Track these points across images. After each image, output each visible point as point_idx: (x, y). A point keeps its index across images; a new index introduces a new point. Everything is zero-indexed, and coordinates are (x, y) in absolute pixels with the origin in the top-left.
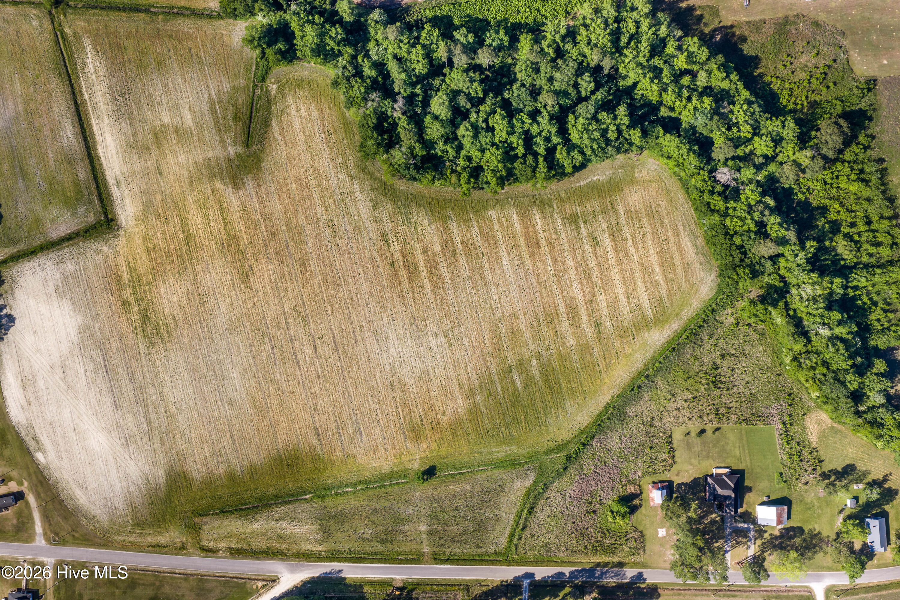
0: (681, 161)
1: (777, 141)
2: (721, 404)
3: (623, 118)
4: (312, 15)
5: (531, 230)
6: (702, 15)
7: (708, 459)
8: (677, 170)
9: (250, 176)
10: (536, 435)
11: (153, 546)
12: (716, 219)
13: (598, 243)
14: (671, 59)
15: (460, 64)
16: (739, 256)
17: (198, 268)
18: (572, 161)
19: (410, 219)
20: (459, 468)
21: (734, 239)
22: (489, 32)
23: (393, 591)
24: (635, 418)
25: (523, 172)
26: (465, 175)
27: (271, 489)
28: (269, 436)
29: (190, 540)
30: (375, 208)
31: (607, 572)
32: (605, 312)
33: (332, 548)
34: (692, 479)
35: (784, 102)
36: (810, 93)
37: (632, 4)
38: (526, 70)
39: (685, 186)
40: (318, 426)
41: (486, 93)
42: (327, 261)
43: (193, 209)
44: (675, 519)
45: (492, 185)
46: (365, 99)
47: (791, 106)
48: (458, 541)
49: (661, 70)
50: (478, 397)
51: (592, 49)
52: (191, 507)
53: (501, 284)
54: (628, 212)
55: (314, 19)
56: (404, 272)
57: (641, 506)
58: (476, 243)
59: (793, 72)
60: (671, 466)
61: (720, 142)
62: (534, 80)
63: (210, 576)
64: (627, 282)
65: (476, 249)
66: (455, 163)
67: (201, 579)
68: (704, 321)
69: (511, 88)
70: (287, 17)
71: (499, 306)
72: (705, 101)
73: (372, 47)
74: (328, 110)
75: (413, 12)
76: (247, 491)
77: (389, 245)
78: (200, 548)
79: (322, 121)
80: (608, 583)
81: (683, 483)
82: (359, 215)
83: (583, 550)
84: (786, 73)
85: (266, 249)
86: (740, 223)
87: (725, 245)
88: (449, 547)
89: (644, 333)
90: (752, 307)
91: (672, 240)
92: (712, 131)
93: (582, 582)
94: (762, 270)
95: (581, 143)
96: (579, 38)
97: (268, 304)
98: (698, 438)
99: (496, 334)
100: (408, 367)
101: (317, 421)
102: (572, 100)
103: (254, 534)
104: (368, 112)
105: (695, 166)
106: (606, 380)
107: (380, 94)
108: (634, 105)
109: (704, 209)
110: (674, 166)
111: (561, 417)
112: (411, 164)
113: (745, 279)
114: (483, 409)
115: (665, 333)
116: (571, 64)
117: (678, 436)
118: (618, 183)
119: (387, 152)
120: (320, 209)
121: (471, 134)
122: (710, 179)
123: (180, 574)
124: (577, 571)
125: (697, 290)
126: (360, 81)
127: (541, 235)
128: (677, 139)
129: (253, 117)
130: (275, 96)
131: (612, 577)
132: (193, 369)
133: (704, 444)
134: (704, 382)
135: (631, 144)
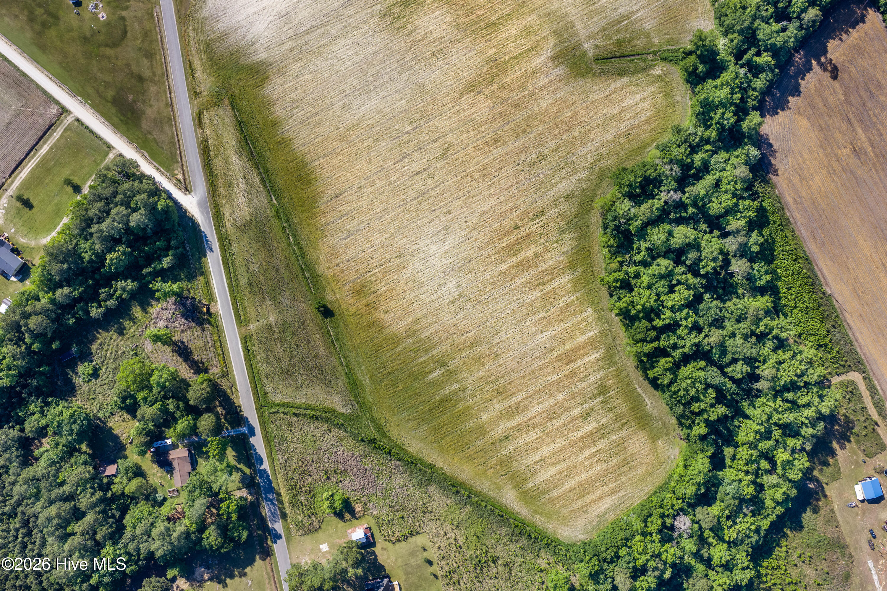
0: (686, 479)
1: (728, 567)
2: (461, 574)
3: (715, 413)
4: (739, 91)
5: (583, 352)
6: (829, 465)
7: (405, 574)
8: (676, 477)
9: (567, 70)
10: (388, 405)
11: (191, 66)
12: (639, 526)
13: (585, 419)
14: (781, 446)
15: (726, 245)
16: (609, 557)
17: (467, 42)
18: (661, 375)
19: (564, 233)
20: (337, 339)
21: (624, 548)
22: (765, 265)
23: (205, 305)
24: (427, 495)
25: (638, 330)
26: (621, 275)
27: (273, 164)
28: (323, 150)
29: (206, 100)
30: (567, 197)
31: (274, 504)
32: (522, 442)
33: (231, 237)
34: (383, 564)
35: (765, 564)
36: (780, 587)
37: (825, 395)
38: (737, 309)
39: (661, 489)
40: (344, 195)
41: (706, 276)
42: (505, 163)
43: (522, 23)
44: (343, 556)
45: (618, 304)
46: (671, 162)
47: (763, 571)
48: (268, 356)
49: (769, 439)
50: (409, 341)
51: (774, 367)
52: (237, 92)
53: (523, 336)
54: (623, 441)
55: (736, 93)
56: (512, 240)
57: (345, 521)
58: (557, 302)
59: (795, 565)
60: (390, 541)
61: (713, 512)
62: (730, 319)
63: (176, 127)
64: (555, 456)
65: (551, 304)
66: (629, 263)
67: (170, 119)
68: (536, 539)
69: (714, 299)
70: (732, 68)
71: (502, 339)
72: (750, 488)
73: (722, 156)
74: (649, 128)
75: (764, 188)
76: (265, 142)
77: (534, 219)
78: (200, 111)
79: (638, 126)
80: (263, 508)
81: (376, 556)
82: (556, 183)
83: (289, 476)
84: (793, 558)
85: (501, 103)
86: (640, 550)
87: (615, 541)
88: (260, 348)
89: (510, 484)
90: (564, 581)
91: (605, 489)
92: (723, 501)
93: (259, 483)
94: (601, 582)
95: (681, 380)
96: (780, 352)
97: (449, 118)
98: (423, 560)
99: (474, 343)
100: (422, 267)
101: (349, 192)
102: (719, 361)
103: (226, 159)
104: (659, 167)
105: (685, 494)
106: (456, 459)
107: (679, 174)
108: (727, 421)
109: (645, 512)
110: (680, 474)
111: (410, 425)
112: (619, 221)
113: (589, 567)
114: (399, 349)
115: (515, 503)
116: (754, 351)
117: (419, 540)
118: (647, 424)
119: (624, 196)
120: (552, 144)
121: (662, 272)
122: (675, 511)
123: (171, 98)
124: (268, 476)
125: (564, 525)
126: (687, 152)
127: (580, 363)
128: (707, 470)
129: (625, 58)
130: (650, 75)
131: (270, 510)
132: (370, 62)
133: (419, 567)
134: (478, 553)
135: (690, 427)
